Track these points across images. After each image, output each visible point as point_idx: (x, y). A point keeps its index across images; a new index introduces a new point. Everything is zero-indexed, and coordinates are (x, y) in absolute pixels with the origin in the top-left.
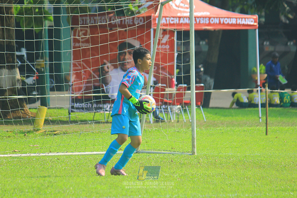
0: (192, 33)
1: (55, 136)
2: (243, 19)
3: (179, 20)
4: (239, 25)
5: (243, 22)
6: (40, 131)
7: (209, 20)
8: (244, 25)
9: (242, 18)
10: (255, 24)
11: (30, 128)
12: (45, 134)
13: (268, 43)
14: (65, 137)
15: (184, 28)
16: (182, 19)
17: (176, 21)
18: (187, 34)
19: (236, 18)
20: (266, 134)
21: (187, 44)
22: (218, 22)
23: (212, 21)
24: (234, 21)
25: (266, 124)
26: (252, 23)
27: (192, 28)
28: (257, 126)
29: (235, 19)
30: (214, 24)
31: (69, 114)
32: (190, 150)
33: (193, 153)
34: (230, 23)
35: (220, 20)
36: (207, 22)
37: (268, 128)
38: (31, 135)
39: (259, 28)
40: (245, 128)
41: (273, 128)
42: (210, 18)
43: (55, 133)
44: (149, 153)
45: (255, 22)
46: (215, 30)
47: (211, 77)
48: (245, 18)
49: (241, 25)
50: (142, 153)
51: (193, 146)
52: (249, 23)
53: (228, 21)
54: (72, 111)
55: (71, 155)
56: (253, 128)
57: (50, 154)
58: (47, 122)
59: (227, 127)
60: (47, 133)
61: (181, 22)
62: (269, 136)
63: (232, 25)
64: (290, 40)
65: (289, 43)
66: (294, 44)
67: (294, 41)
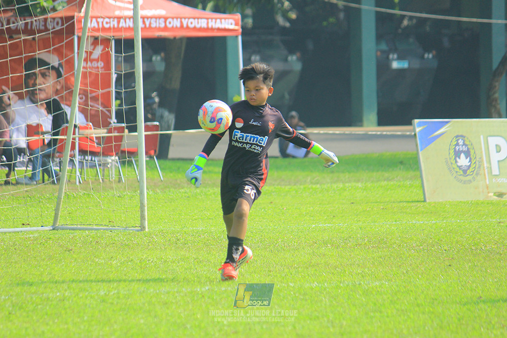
0: (138, 42)
2: (218, 21)
3: (118, 23)
4: (212, 29)
5: (218, 25)
7: (165, 22)
8: (219, 29)
9: (216, 19)
10: (237, 28)
13: (258, 57)
15: (123, 35)
16: (122, 20)
17: (114, 23)
19: (207, 19)
21: (130, 60)
22: (179, 25)
23: (170, 23)
24: (203, 24)
26: (232, 27)
27: (138, 34)
29: (206, 21)
30: (173, 29)
32: (138, 223)
33: (143, 228)
34: (198, 26)
35: (181, 22)
36: (163, 25)
39: (243, 34)
42: (166, 19)
44: (73, 229)
45: (236, 24)
46: (175, 38)
47: (170, 111)
48: (221, 19)
49: (215, 29)
50: (63, 229)
51: (142, 217)
52: (227, 27)
53: (194, 24)
61: (121, 25)
63: (201, 29)
64: (291, 52)
65: (290, 58)
66: (299, 59)
67: (298, 54)
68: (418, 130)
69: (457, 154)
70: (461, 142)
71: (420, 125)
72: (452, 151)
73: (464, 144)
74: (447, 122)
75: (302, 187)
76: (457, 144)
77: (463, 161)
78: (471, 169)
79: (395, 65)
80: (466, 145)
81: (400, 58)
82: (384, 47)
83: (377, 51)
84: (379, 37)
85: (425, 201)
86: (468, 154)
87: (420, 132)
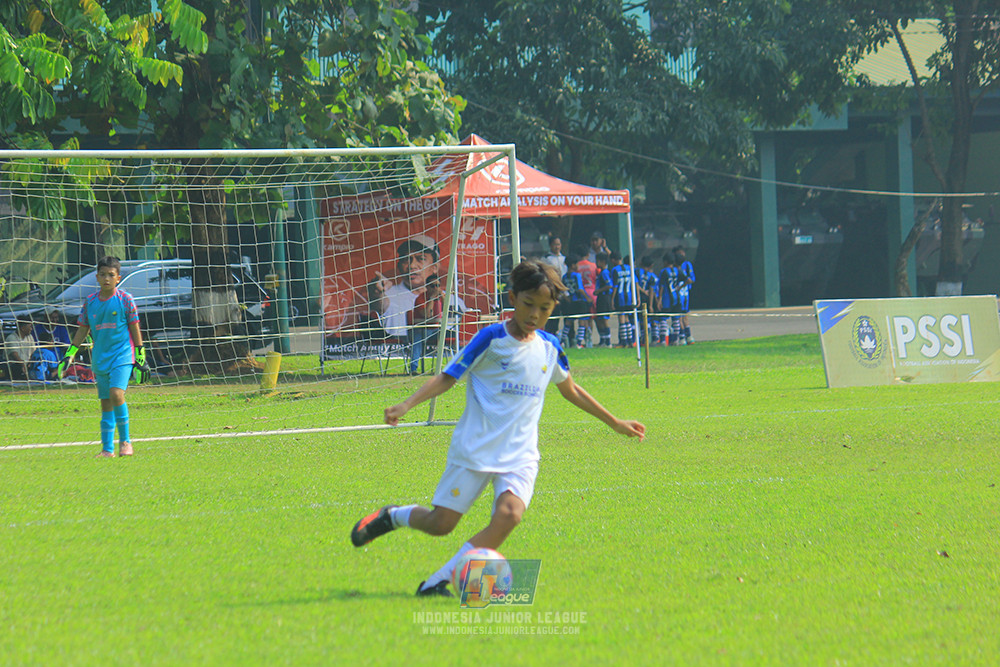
0: (515, 222)
1: (297, 401)
2: (606, 197)
3: (499, 201)
4: (599, 207)
5: (606, 202)
6: (271, 394)
7: (549, 200)
8: (606, 207)
9: (603, 196)
10: (626, 204)
11: (255, 388)
12: (279, 398)
13: (652, 236)
14: (312, 402)
15: (500, 215)
16: (503, 199)
17: (494, 203)
18: (505, 225)
19: (594, 196)
20: (647, 387)
22: (563, 203)
23: (554, 201)
24: (590, 201)
25: (647, 369)
26: (620, 204)
27: (515, 215)
28: (633, 374)
29: (592, 198)
30: (557, 207)
31: (322, 363)
34: (584, 203)
35: (566, 199)
36: (546, 203)
37: (650, 376)
38: (256, 400)
39: (633, 211)
40: (613, 378)
41: (659, 375)
42: (550, 196)
43: (297, 396)
44: (449, 425)
45: (624, 201)
46: (559, 217)
48: (608, 196)
49: (602, 206)
50: (438, 425)
52: (615, 203)
53: (580, 201)
54: (325, 359)
55: (319, 432)
56: (625, 377)
57: (284, 432)
58: (283, 378)
59: (583, 376)
60: (283, 396)
61: (502, 204)
62: (651, 390)
63: (587, 207)
64: (688, 229)
65: (685, 235)
66: (695, 236)
67: (695, 231)
68: (819, 311)
69: (861, 336)
70: (865, 323)
71: (821, 305)
72: (856, 334)
73: (868, 326)
74: (851, 302)
75: (697, 373)
76: (861, 326)
77: (868, 344)
78: (876, 352)
79: (798, 240)
80: (871, 327)
81: (803, 234)
82: (786, 221)
83: (778, 226)
84: (780, 212)
85: (828, 387)
86: (872, 336)
87: (822, 313)
